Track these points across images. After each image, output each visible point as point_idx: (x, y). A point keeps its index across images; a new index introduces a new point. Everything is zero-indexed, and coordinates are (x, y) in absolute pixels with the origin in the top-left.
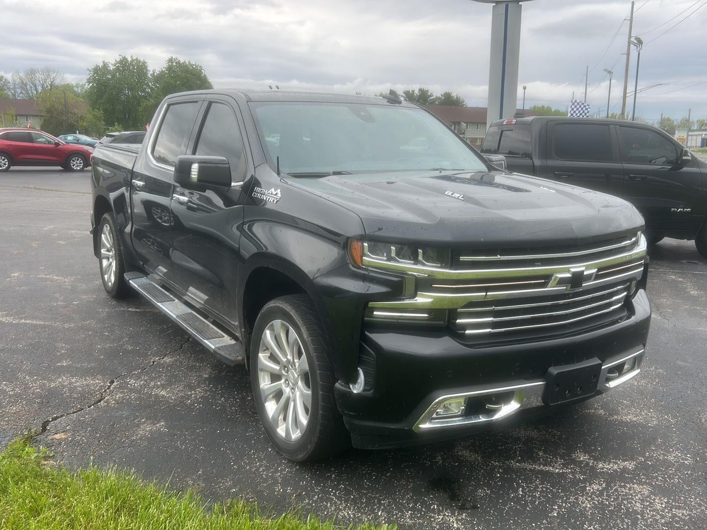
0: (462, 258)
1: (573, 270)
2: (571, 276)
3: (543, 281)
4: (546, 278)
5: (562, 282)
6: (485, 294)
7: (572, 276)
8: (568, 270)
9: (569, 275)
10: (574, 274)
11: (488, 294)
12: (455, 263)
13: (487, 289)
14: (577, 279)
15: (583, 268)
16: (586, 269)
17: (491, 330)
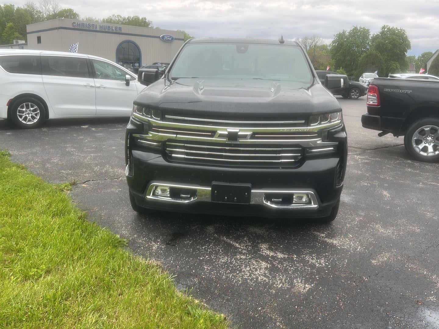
0: (167, 116)
1: (228, 130)
2: (228, 133)
3: (211, 134)
4: (213, 133)
5: (221, 136)
6: (176, 136)
8: (226, 130)
9: (227, 133)
11: (178, 136)
12: (163, 119)
13: (177, 134)
14: (233, 137)
15: (238, 131)
16: (239, 131)
17: (186, 156)
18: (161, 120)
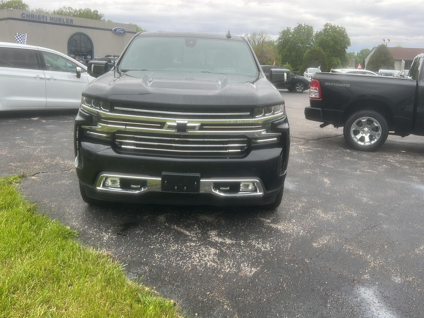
0: (115, 108)
1: (177, 122)
3: (160, 125)
4: (162, 125)
5: (170, 127)
6: (125, 127)
7: (177, 124)
8: (175, 121)
9: (176, 124)
10: (178, 124)
11: (127, 127)
12: (112, 110)
13: (126, 125)
14: (182, 128)
15: (186, 122)
16: (188, 122)
17: (135, 147)
18: (109, 112)
